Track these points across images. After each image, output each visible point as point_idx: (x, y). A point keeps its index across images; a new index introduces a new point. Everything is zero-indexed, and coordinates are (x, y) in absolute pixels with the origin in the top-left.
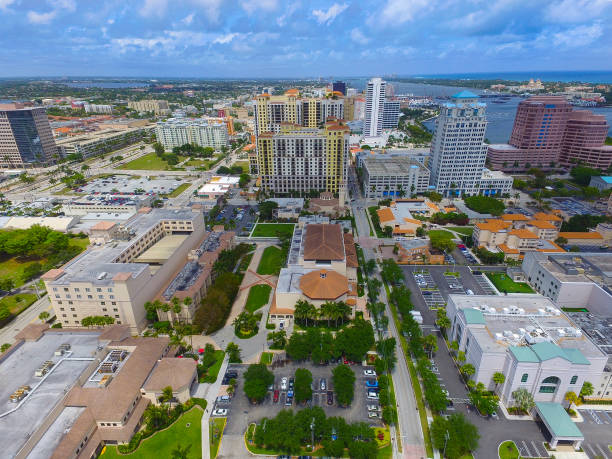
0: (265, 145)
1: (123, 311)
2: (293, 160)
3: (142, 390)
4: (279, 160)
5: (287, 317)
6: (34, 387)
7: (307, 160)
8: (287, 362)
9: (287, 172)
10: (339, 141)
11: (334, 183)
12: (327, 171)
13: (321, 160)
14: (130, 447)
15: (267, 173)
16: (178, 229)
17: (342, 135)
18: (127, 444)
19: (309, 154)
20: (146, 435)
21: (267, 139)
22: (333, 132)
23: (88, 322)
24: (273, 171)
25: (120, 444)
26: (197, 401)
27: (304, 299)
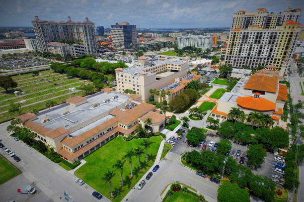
0: (235, 36)
1: (141, 91)
2: (251, 45)
3: (139, 119)
4: (242, 45)
5: (222, 117)
6: (101, 105)
7: (261, 46)
8: (216, 136)
9: (244, 53)
10: (292, 33)
11: (278, 63)
12: (275, 55)
13: (272, 46)
14: (128, 139)
15: (231, 54)
16: (174, 69)
17: (295, 29)
18: (127, 137)
19: (264, 42)
20: (135, 137)
21: (237, 32)
22: (288, 27)
23: (127, 91)
24: (235, 53)
25: (125, 136)
26: (161, 134)
27: (237, 107)
